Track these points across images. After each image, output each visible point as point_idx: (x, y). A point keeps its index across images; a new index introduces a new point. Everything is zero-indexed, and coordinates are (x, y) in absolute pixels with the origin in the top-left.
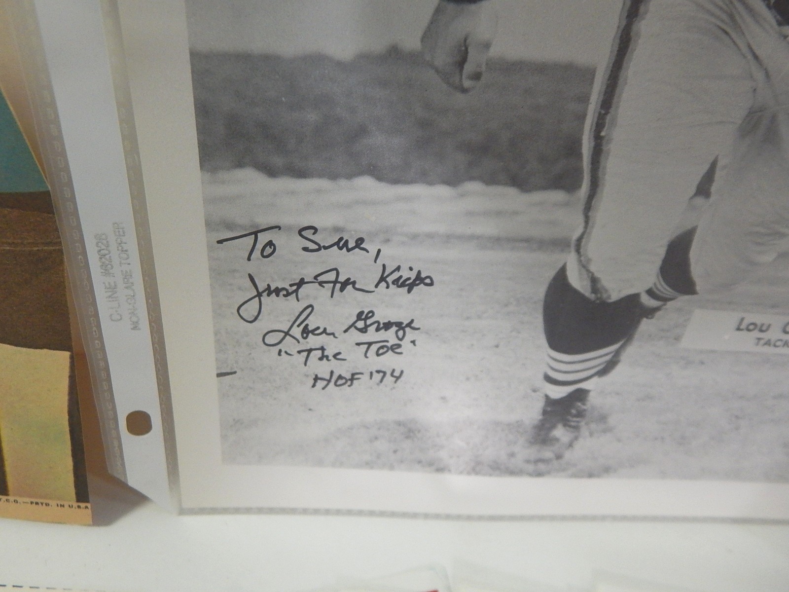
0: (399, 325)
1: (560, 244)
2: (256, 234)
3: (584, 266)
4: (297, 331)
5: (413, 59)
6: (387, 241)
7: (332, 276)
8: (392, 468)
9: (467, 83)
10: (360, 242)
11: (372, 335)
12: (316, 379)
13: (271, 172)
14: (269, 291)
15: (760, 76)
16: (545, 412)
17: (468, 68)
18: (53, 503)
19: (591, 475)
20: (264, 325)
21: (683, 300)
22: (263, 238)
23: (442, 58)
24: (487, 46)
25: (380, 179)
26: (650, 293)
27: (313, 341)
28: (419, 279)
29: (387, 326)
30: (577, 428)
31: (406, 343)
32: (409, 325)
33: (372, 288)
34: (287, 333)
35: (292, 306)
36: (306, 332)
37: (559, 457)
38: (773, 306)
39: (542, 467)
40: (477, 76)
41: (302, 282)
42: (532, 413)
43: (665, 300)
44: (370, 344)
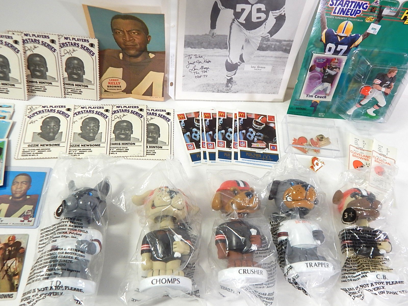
0: (207, 68)
1: (226, 56)
2: (189, 56)
3: (230, 59)
4: (193, 69)
5: (208, 35)
6: (205, 56)
7: (198, 61)
8: (206, 92)
9: (214, 37)
10: (202, 56)
11: (203, 70)
12: (196, 77)
13: (192, 48)
14: (190, 63)
15: (246, 35)
16: (227, 81)
17: (214, 36)
18: (158, 97)
19: (235, 93)
20: (189, 69)
21: (243, 63)
22: (190, 56)
23: (211, 35)
24: (216, 33)
25: (204, 48)
26: (239, 62)
27: (196, 71)
28: (209, 61)
29: (205, 68)
30: (232, 84)
31: (208, 71)
32: (208, 68)
33: (203, 63)
34: (192, 70)
35: (193, 66)
36: (195, 69)
37: (230, 89)
38: (255, 64)
39: (228, 91)
40: (215, 36)
41: (195, 62)
42: (225, 82)
43: (241, 63)
44: (203, 71)
